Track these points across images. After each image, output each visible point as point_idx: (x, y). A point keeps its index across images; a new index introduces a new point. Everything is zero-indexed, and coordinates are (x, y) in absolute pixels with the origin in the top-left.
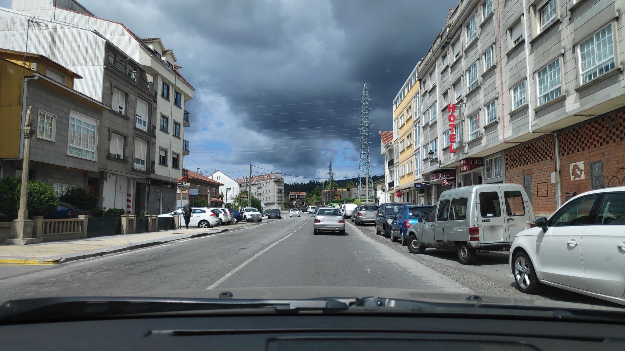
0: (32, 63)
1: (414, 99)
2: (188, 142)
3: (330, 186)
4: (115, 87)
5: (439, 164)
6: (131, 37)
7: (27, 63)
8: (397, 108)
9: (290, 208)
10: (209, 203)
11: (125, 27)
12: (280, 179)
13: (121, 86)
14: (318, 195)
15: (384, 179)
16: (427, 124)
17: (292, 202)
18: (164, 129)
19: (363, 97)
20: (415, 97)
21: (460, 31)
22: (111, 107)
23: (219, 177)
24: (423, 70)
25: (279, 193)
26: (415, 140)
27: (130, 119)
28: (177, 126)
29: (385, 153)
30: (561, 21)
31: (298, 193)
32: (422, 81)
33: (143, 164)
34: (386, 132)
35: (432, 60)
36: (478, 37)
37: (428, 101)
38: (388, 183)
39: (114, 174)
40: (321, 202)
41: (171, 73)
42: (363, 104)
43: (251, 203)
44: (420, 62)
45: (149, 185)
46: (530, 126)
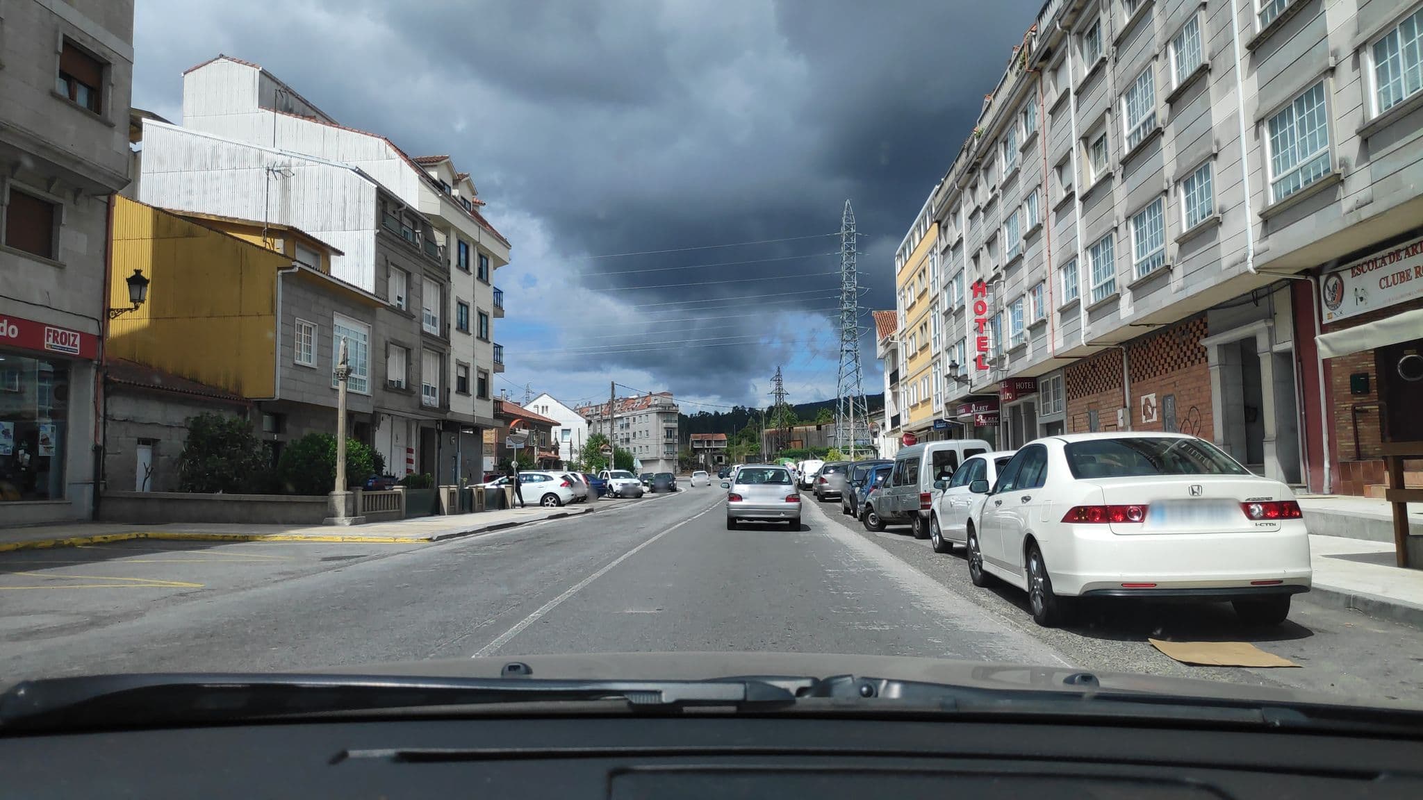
0: (275, 240)
1: (930, 256)
2: (502, 347)
3: (779, 419)
4: (392, 264)
5: (969, 387)
6: (403, 162)
7: (268, 240)
8: (902, 268)
9: (692, 469)
10: (535, 462)
11: (391, 144)
12: (669, 407)
13: (400, 261)
14: (752, 440)
15: (884, 408)
16: (951, 309)
17: (696, 457)
18: (463, 328)
19: (843, 229)
20: (931, 252)
21: (994, 149)
22: (387, 301)
23: (547, 407)
24: (941, 205)
25: (668, 437)
26: (933, 337)
27: (414, 317)
28: (484, 318)
29: (885, 357)
30: (1113, 175)
31: (708, 436)
32: (943, 227)
33: (434, 395)
34: (885, 312)
35: (954, 191)
36: (1019, 167)
37: (952, 265)
38: (890, 417)
39: (389, 415)
40: (760, 456)
41: (472, 221)
42: (845, 243)
43: (614, 462)
44: (937, 187)
45: (439, 432)
46: (1083, 333)
